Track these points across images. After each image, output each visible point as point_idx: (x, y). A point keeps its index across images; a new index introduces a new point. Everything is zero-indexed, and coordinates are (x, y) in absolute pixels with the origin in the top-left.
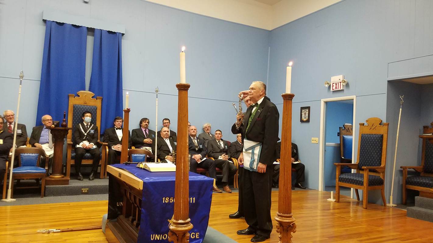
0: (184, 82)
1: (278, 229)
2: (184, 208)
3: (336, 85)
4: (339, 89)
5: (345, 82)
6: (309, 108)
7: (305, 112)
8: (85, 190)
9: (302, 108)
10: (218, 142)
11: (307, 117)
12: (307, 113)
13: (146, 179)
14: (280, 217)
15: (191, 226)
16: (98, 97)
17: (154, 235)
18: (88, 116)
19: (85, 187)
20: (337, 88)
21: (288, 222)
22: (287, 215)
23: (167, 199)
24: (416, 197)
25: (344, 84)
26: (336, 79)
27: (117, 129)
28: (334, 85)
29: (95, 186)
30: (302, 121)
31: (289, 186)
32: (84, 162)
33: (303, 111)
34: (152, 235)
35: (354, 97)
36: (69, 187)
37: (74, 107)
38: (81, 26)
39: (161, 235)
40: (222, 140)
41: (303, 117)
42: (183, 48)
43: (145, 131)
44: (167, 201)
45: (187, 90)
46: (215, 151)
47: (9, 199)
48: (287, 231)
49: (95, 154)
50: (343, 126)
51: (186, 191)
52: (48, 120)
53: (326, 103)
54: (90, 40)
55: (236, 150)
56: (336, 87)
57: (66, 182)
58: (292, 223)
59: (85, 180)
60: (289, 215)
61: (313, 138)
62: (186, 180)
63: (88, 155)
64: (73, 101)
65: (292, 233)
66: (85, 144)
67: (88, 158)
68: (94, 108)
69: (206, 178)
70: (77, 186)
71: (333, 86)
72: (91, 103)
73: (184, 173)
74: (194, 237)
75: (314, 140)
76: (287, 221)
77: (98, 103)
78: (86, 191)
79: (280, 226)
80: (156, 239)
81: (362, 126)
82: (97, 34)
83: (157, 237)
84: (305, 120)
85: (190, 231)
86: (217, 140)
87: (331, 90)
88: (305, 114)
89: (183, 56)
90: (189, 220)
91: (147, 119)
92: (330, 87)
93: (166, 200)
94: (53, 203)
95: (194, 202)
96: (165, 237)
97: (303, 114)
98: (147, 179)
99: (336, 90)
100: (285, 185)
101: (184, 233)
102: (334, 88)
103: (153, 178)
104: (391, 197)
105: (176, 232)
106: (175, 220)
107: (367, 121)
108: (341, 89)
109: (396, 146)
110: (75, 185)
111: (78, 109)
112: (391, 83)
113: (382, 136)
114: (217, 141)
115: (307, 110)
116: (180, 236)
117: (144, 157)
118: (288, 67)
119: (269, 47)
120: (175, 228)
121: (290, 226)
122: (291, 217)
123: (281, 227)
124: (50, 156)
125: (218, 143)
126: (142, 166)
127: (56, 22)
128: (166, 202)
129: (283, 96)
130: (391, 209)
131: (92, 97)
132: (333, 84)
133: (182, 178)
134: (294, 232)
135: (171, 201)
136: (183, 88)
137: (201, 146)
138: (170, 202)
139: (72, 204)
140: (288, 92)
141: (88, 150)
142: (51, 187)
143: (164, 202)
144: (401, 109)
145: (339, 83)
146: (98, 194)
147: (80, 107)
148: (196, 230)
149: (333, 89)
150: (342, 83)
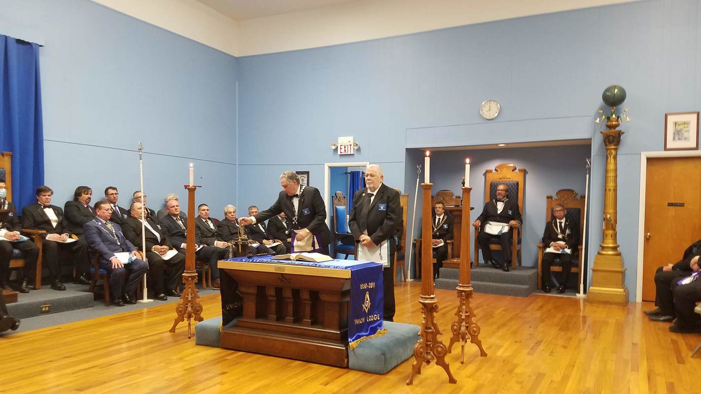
3: (345, 148)
4: (349, 153)
5: (357, 145)
6: (307, 173)
8: (45, 307)
10: (206, 222)
12: (306, 179)
16: (4, 153)
19: (45, 303)
20: (347, 152)
24: (441, 269)
25: (356, 148)
26: (345, 141)
28: (343, 147)
29: (59, 299)
36: (17, 305)
53: (332, 169)
55: (230, 231)
56: (345, 150)
57: (14, 298)
70: (34, 303)
71: (341, 148)
77: (5, 163)
78: (47, 309)
87: (339, 153)
92: (336, 150)
99: (345, 153)
102: (343, 150)
104: (409, 272)
108: (352, 153)
114: (204, 221)
115: (306, 177)
119: (237, 82)
125: (206, 224)
132: (341, 145)
144: (418, 180)
145: (349, 146)
149: (341, 153)
150: (352, 146)
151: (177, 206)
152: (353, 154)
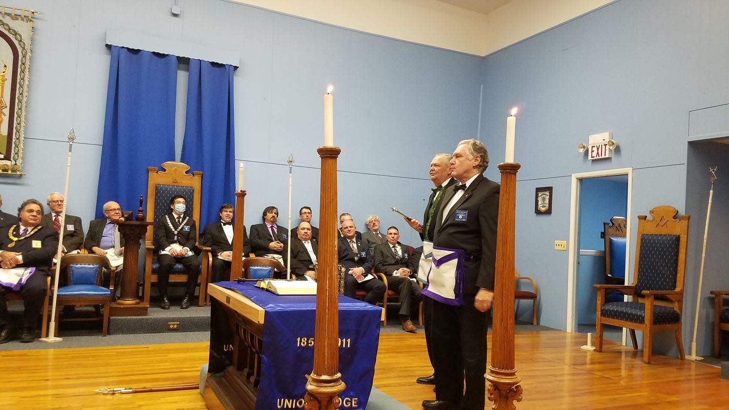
0: (330, 144)
1: (491, 394)
2: (331, 355)
3: (598, 149)
4: (603, 156)
5: (613, 144)
6: (550, 189)
7: (543, 196)
8: (174, 324)
9: (538, 190)
10: (393, 247)
11: (547, 205)
12: (548, 197)
13: (269, 306)
14: (494, 375)
15: (342, 386)
16: (195, 172)
17: (282, 400)
18: (179, 202)
19: (173, 320)
20: (600, 155)
21: (508, 384)
22: (507, 371)
23: (304, 340)
25: (611, 148)
26: (598, 139)
27: (225, 224)
28: (595, 149)
29: (190, 318)
30: (538, 212)
31: (511, 322)
32: (173, 279)
33: (540, 195)
34: (278, 400)
35: (629, 170)
36: (147, 319)
37: (157, 188)
38: (168, 55)
39: (295, 400)
40: (399, 243)
41: (539, 206)
42: (330, 89)
43: (272, 227)
44: (304, 343)
45: (336, 158)
46: (386, 262)
47: (52, 338)
48: (507, 398)
49: (191, 265)
50: (611, 220)
51: (334, 328)
52: (115, 209)
53: (581, 180)
54: (182, 77)
56: (598, 153)
57: (144, 311)
58: (515, 386)
59: (173, 308)
60: (509, 371)
61: (557, 242)
62: (333, 309)
63: (179, 266)
64: (156, 179)
65: (515, 402)
66: (175, 249)
67: (179, 272)
68: (189, 191)
69: (371, 307)
70: (160, 319)
71: (592, 151)
72: (184, 182)
73: (330, 295)
74: (349, 405)
75: (559, 244)
76: (507, 381)
77: (195, 182)
78: (175, 326)
79: (495, 390)
80: (285, 407)
81: (643, 221)
82: (194, 67)
83: (288, 403)
84: (543, 209)
85: (342, 394)
86: (392, 244)
87: (590, 158)
88: (544, 199)
89: (329, 101)
90: (339, 375)
91: (274, 208)
92: (587, 151)
93: (302, 342)
94: (121, 345)
95: (349, 346)
96: (301, 403)
97: (540, 199)
98: (271, 307)
99: (598, 157)
100: (502, 320)
101: (331, 396)
102: (595, 154)
103: (281, 305)
104: (694, 344)
105: (317, 396)
106: (315, 375)
107: (651, 212)
108: (607, 156)
109: (703, 255)
110: (158, 317)
111: (164, 192)
112: (694, 146)
113: (678, 238)
114: (391, 246)
115: (548, 193)
116: (324, 403)
117: (270, 271)
118: (509, 118)
119: (482, 85)
120: (315, 388)
121: (511, 390)
122: (513, 374)
123: (497, 391)
124: (117, 267)
125: (393, 249)
126: (263, 284)
127: (128, 49)
128: (302, 345)
129: (501, 167)
130: (693, 366)
131: (186, 172)
132: (592, 147)
133: (327, 304)
134: (519, 400)
135: (311, 343)
136: (329, 155)
137: (363, 254)
138: (309, 345)
139: (152, 347)
140: (510, 159)
141: (179, 259)
142: (119, 319)
143: (298, 345)
144: (711, 191)
145: (604, 147)
146: (195, 331)
147: (166, 189)
148: (351, 394)
149: (592, 157)
150: (607, 146)
151: (350, 227)
152: (609, 159)
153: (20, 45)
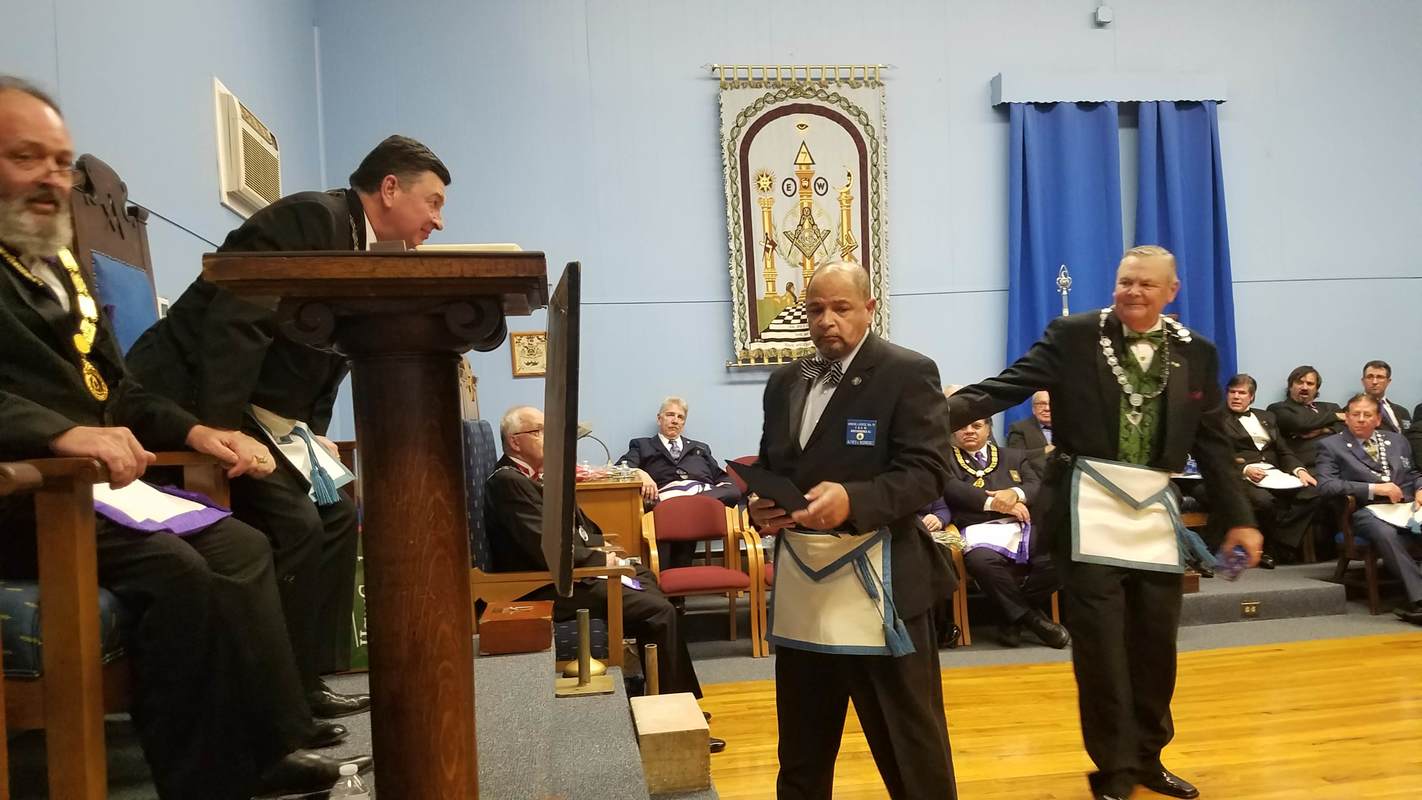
8: (1250, 606)
19: (1249, 597)
29: (1276, 592)
36: (1201, 598)
38: (1101, 103)
54: (1124, 138)
57: (1194, 584)
70: (1229, 596)
78: (1254, 609)
82: (1148, 119)
127: (1036, 104)
153: (867, 131)
